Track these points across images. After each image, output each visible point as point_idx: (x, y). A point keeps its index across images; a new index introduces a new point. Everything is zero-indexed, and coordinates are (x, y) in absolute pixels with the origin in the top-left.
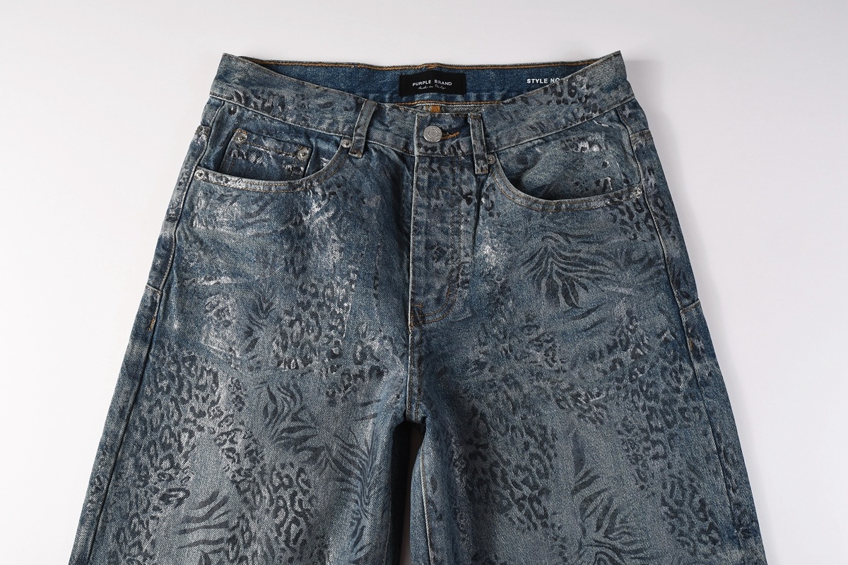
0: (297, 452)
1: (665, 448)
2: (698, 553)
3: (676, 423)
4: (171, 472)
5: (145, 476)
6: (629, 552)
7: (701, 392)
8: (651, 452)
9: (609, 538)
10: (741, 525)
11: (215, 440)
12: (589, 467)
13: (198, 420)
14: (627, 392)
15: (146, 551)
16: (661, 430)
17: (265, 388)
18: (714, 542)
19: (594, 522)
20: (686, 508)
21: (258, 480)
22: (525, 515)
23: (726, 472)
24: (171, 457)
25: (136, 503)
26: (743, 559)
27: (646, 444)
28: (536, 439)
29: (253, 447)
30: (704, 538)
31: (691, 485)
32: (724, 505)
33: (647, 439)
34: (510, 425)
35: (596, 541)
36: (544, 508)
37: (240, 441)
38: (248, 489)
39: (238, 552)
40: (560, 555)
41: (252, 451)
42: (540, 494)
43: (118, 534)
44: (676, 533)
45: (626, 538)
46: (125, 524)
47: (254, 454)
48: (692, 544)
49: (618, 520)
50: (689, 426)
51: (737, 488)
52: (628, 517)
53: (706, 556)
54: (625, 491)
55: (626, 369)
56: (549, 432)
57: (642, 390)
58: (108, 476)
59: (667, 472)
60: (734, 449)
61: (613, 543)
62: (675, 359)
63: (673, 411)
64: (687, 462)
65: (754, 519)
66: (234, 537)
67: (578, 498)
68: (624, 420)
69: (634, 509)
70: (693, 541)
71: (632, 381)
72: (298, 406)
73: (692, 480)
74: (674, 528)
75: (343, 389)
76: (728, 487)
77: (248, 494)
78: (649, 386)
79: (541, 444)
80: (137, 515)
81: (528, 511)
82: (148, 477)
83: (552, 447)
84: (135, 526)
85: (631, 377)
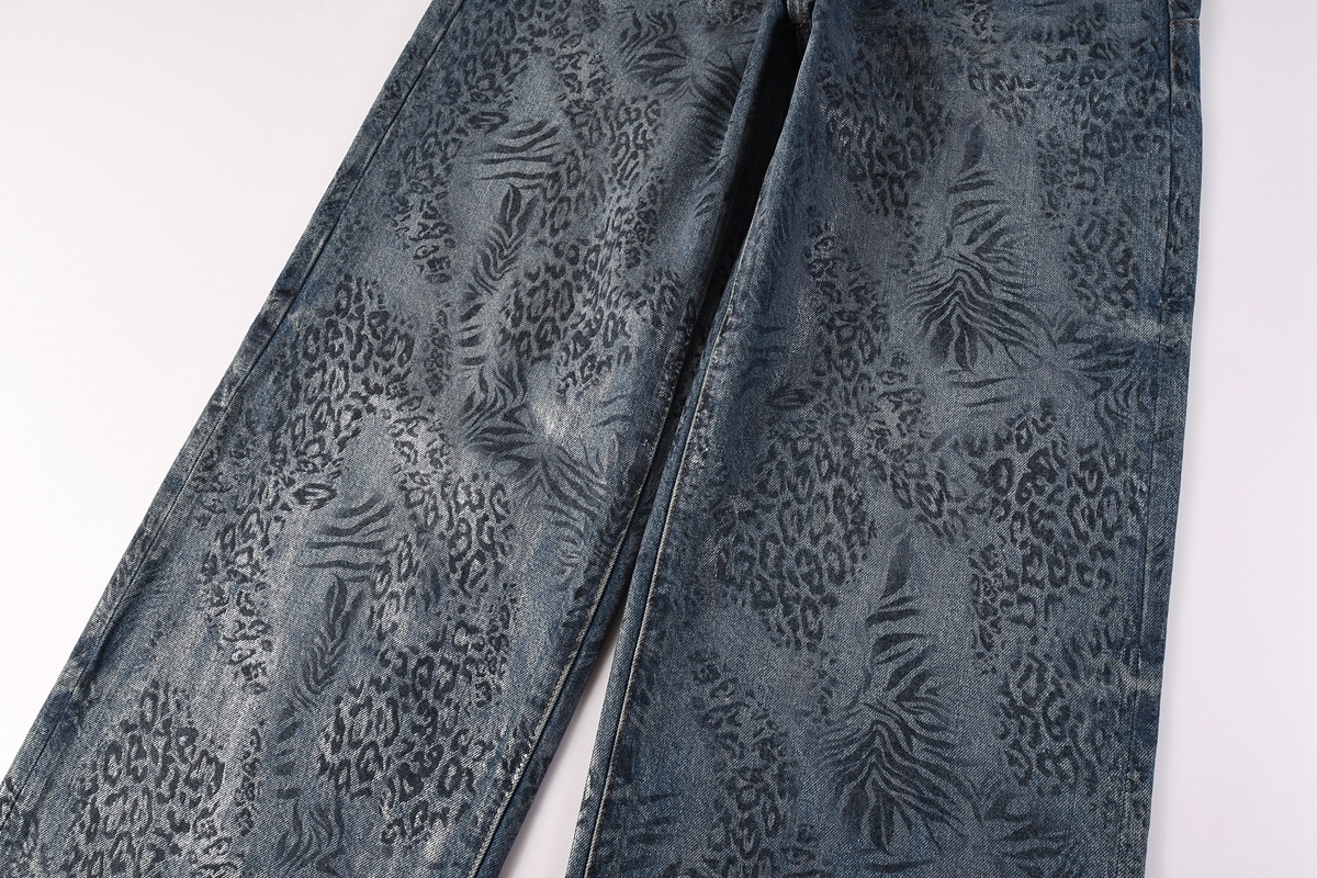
0: (655, 84)
1: (1097, 179)
2: (1098, 312)
3: (1124, 152)
4: (490, 94)
5: (455, 94)
6: (1002, 283)
7: (1171, 121)
8: (1076, 179)
9: (981, 257)
10: (1170, 295)
11: (553, 64)
12: (983, 168)
13: (536, 39)
14: (1070, 96)
15: (438, 175)
16: (1100, 157)
17: (629, 14)
18: (1127, 304)
19: (967, 234)
20: (1102, 256)
21: (601, 114)
22: (878, 194)
23: (1172, 227)
24: (492, 77)
25: (438, 120)
26: (1159, 336)
27: (1070, 167)
28: (924, 118)
29: (600, 75)
30: (1114, 296)
31: (1118, 230)
32: (1156, 264)
33: (1075, 162)
34: (897, 91)
35: (961, 256)
36: (906, 195)
37: (585, 67)
38: (586, 124)
39: (558, 191)
40: (907, 257)
41: (598, 80)
42: (907, 176)
43: (407, 153)
44: (1076, 281)
45: (1004, 265)
46: (418, 142)
47: (600, 84)
48: (1093, 299)
49: (1002, 241)
50: (1142, 158)
51: (1181, 248)
52: (1015, 242)
53: (1108, 318)
54: (1023, 212)
55: (1079, 67)
56: (944, 114)
57: (1091, 101)
58: (410, 83)
59: (1088, 208)
60: (1192, 202)
61: (984, 264)
62: (1148, 75)
63: (1124, 138)
64: (1123, 201)
65: (1191, 291)
66: (557, 174)
67: (954, 201)
68: (1052, 130)
69: (1027, 235)
70: (1097, 296)
71: (1082, 84)
72: (669, 34)
73: (1122, 224)
74: (1075, 275)
75: (730, 19)
76: (1169, 245)
77: (585, 131)
78: (1103, 98)
79: (929, 125)
80: (435, 135)
81: (883, 191)
82: (458, 94)
83: (941, 131)
84: (430, 146)
85: (1082, 77)
